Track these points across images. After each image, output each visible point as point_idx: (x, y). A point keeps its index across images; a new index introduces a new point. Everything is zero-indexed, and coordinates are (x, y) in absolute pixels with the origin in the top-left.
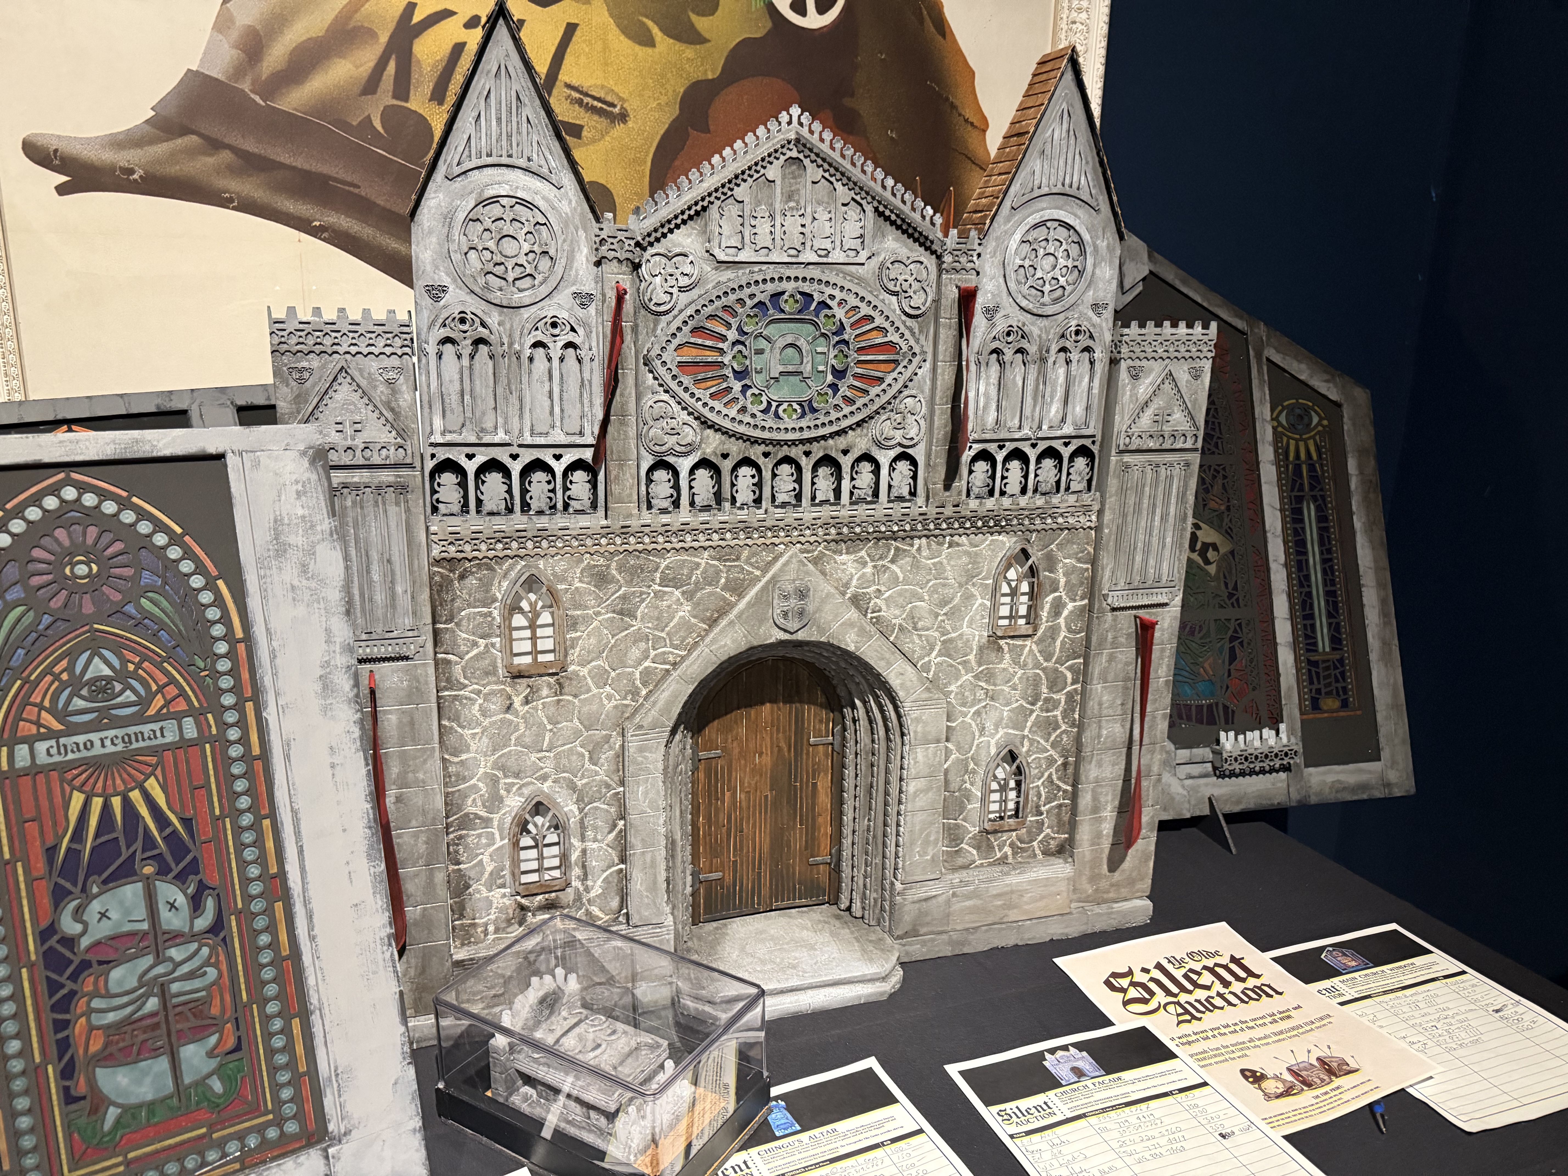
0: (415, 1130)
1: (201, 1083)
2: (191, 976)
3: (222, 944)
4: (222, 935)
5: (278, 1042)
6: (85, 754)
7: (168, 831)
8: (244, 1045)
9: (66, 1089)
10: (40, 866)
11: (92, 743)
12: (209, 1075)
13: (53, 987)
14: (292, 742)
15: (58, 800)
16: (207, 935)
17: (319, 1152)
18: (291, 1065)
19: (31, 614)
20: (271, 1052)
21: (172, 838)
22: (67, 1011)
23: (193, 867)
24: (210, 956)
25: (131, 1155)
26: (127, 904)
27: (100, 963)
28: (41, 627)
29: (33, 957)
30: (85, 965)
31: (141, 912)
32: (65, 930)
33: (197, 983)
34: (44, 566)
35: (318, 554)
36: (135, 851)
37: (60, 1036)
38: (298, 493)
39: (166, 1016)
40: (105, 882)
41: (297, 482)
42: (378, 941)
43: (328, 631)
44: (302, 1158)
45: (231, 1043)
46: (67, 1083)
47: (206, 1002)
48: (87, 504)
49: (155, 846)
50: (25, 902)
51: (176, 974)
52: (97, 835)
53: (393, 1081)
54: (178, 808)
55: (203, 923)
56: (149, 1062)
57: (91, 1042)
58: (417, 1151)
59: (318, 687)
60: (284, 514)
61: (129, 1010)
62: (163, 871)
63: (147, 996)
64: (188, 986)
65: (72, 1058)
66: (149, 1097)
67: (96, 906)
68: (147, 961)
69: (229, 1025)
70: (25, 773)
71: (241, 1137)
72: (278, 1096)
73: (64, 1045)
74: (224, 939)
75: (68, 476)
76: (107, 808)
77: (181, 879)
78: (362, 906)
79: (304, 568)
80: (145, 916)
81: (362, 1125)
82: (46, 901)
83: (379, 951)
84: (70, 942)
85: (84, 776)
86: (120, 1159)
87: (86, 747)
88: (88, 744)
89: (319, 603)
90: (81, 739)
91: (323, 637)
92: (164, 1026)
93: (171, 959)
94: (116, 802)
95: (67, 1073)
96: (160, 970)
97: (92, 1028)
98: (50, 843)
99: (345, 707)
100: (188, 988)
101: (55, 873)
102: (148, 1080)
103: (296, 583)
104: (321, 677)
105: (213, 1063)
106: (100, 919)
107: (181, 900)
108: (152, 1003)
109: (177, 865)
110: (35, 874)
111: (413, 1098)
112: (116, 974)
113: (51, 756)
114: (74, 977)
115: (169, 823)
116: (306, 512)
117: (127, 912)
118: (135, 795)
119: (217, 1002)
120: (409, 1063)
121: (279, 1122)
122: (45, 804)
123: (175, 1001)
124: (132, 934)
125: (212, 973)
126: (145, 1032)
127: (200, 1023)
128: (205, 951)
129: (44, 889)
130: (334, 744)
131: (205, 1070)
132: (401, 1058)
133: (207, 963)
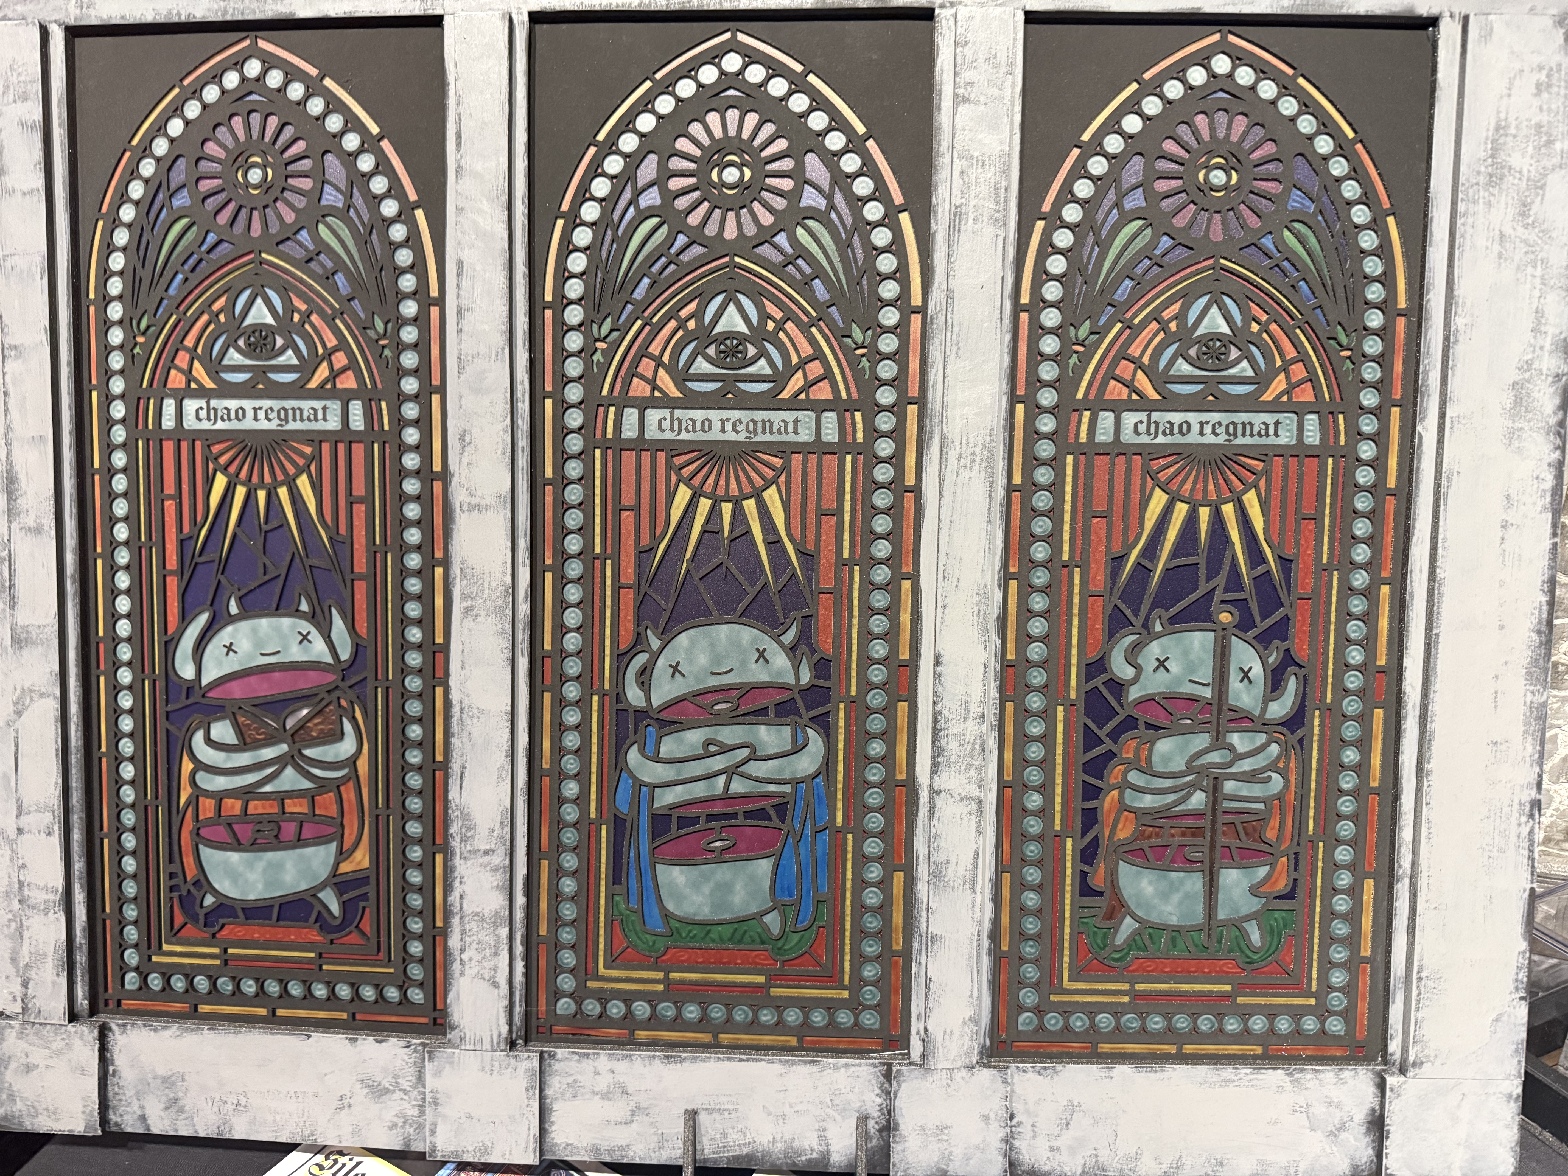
0: (1510, 1096)
1: (1236, 924)
2: (1252, 777)
3: (1298, 747)
4: (1300, 733)
5: (1342, 904)
6: (1178, 439)
7: (1260, 569)
8: (1300, 892)
9: (1084, 875)
10: (1100, 577)
11: (1189, 425)
12: (1248, 918)
13: (1091, 740)
14: (1455, 478)
15: (1136, 496)
16: (1280, 728)
17: (1370, 1075)
18: (1352, 941)
19: (1149, 231)
20: (1330, 914)
21: (1263, 581)
22: (1101, 778)
23: (1280, 630)
24: (1278, 758)
25: (1139, 987)
26: (1192, 657)
27: (1149, 726)
28: (1158, 252)
29: (1073, 695)
30: (1130, 723)
31: (1206, 674)
32: (1115, 670)
33: (1256, 790)
34: (1174, 166)
35: (1548, 189)
36: (1214, 589)
37: (1089, 805)
38: (1538, 86)
39: (1214, 822)
40: (1173, 620)
41: (1541, 68)
42: (1516, 806)
43: (1539, 313)
44: (1347, 1073)
45: (1282, 885)
46: (1086, 868)
47: (1263, 820)
48: (1241, 82)
49: (1240, 587)
50: (1075, 622)
51: (1233, 770)
52: (1174, 554)
53: (1494, 1016)
54: (1275, 539)
55: (1279, 709)
56: (1182, 874)
57: (1120, 826)
58: (1507, 1126)
59: (1507, 399)
60: (1512, 120)
61: (1171, 798)
62: (1244, 625)
63: (1193, 787)
64: (1245, 790)
65: (1096, 839)
66: (1174, 920)
67: (1155, 649)
68: (1201, 741)
69: (1284, 859)
70: (1104, 451)
71: (1271, 1014)
72: (1327, 979)
73: (1090, 818)
74: (1301, 741)
75: (1224, 38)
76: (1192, 520)
77: (1263, 641)
78: (1503, 747)
79: (1524, 211)
80: (1210, 681)
81: (1438, 1062)
82: (1099, 626)
83: (1514, 820)
84: (1118, 687)
85: (1172, 470)
86: (1126, 987)
87: (1181, 431)
88: (1185, 426)
89: (1535, 267)
90: (1177, 418)
91: (1528, 322)
92: (1208, 834)
93: (1231, 748)
94: (1204, 513)
95: (1088, 855)
96: (1215, 757)
97: (1123, 807)
98: (1117, 550)
99: (1540, 438)
100: (1244, 793)
101: (1117, 593)
102: (1176, 898)
103: (1508, 231)
104: (1515, 384)
105: (1255, 905)
106: (1157, 668)
107: (1257, 671)
108: (1198, 800)
109: (1262, 620)
110: (1093, 588)
111: (1517, 1050)
112: (1164, 746)
113: (1138, 434)
114: (1114, 735)
115: (1263, 560)
116: (1544, 118)
117: (1190, 668)
118: (1228, 510)
119: (1275, 823)
120: (1522, 998)
121: (1323, 1012)
122: (1119, 496)
123: (1226, 804)
124: (1193, 699)
125: (1277, 782)
126: (1183, 835)
127: (1249, 844)
128: (1274, 749)
129: (1100, 609)
130: (1514, 495)
131: (1244, 911)
132: (1512, 987)
133: (1273, 767)
